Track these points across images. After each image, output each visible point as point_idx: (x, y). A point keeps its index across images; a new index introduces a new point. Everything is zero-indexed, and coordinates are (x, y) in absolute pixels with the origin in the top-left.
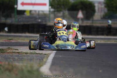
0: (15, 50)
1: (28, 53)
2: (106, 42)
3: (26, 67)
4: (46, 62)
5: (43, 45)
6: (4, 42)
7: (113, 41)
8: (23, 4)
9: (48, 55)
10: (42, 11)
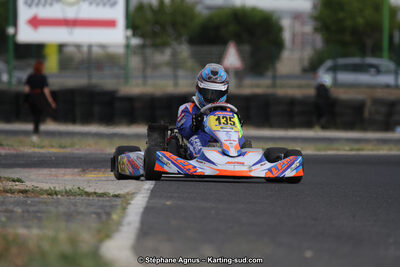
0: (10, 183)
1: (56, 193)
2: (323, 153)
3: (54, 240)
4: (119, 224)
7: (347, 148)
8: (35, 22)
9: (124, 200)
10: (103, 46)
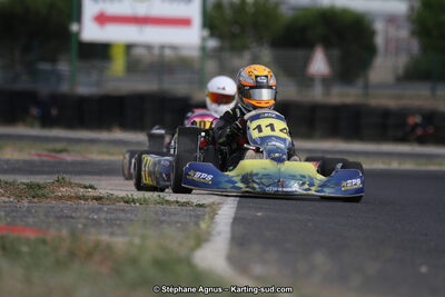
0: (82, 190)
1: (134, 201)
4: (209, 234)
5: (191, 173)
6: (36, 158)
8: (102, 19)
10: (174, 48)
